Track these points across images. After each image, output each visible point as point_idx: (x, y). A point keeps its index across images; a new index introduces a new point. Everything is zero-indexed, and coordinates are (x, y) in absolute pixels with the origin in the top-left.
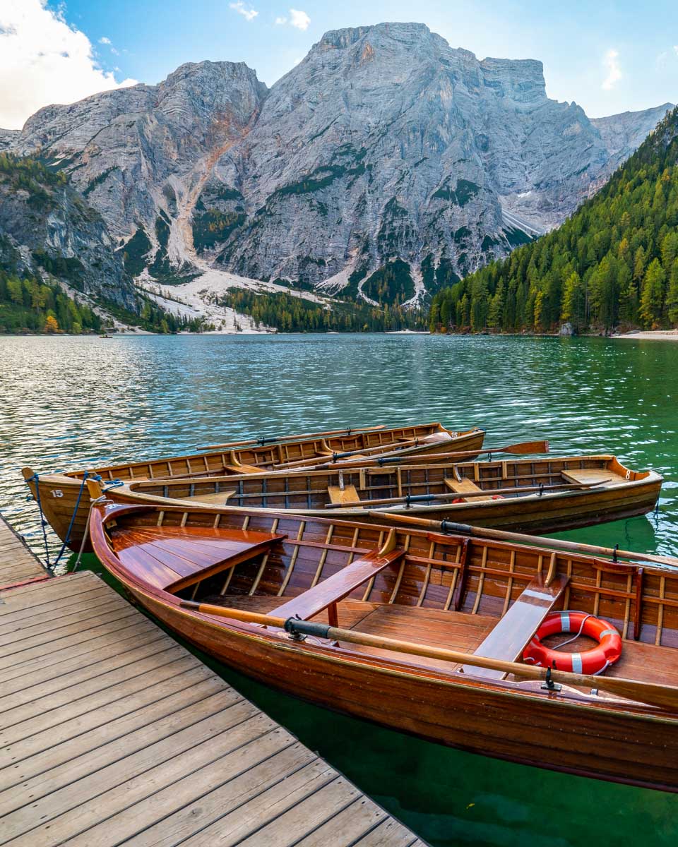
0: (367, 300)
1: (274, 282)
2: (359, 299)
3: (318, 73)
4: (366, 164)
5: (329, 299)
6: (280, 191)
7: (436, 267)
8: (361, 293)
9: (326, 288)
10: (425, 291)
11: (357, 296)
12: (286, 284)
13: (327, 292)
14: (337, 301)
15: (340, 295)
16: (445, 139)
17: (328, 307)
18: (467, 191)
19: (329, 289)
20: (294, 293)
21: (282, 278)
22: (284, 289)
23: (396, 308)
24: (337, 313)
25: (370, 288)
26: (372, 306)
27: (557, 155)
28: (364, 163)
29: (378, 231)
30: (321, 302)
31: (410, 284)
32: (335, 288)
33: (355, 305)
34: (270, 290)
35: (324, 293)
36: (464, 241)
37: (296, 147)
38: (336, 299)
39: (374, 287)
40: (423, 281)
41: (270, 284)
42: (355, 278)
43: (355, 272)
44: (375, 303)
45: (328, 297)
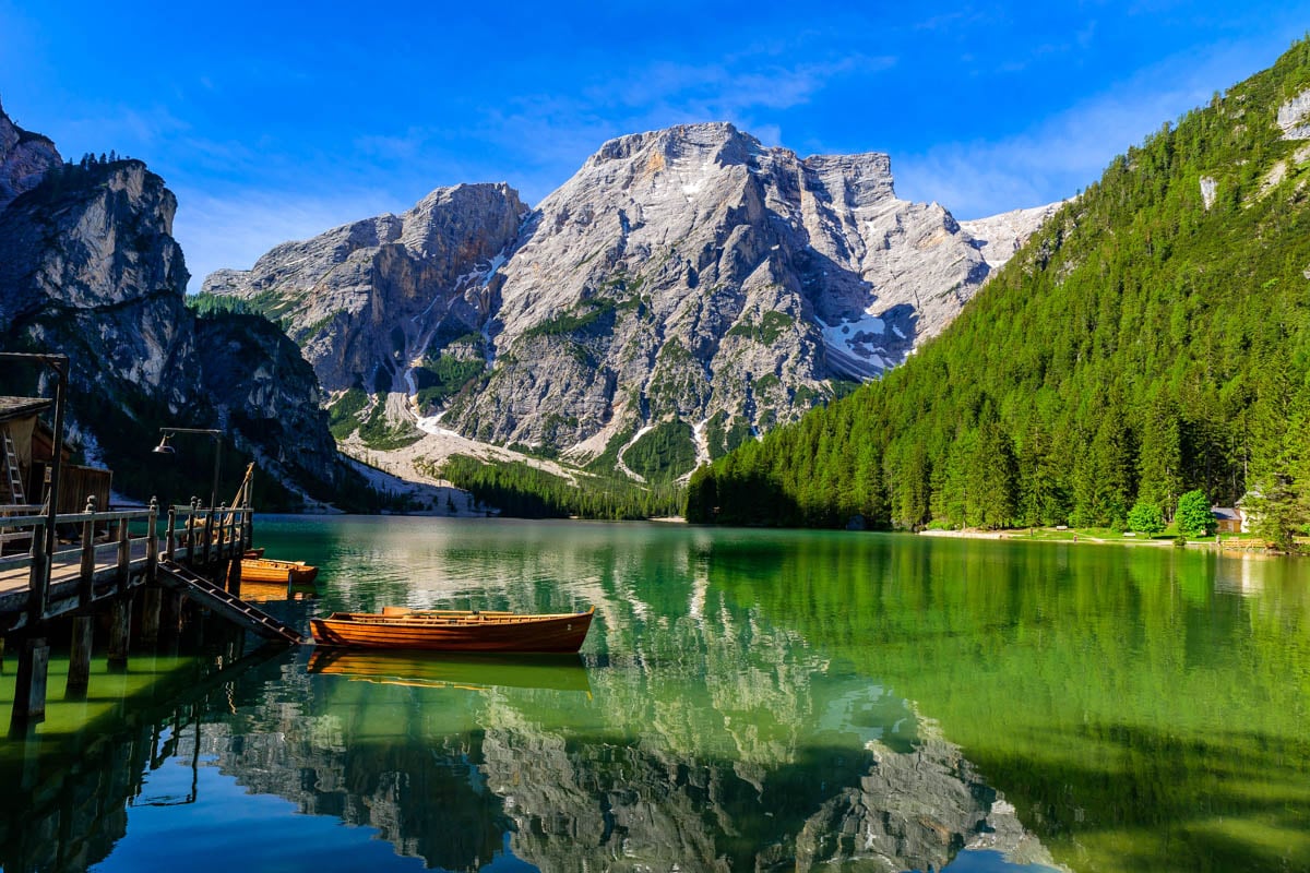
0: (629, 473)
1: (511, 448)
2: (618, 472)
3: (591, 189)
4: (642, 295)
5: (577, 472)
6: (528, 332)
7: (727, 429)
8: (621, 464)
9: (575, 456)
10: (710, 462)
11: (616, 467)
12: (523, 450)
13: (576, 461)
14: (586, 474)
15: (591, 467)
16: (748, 260)
17: (574, 483)
18: (777, 325)
19: (579, 457)
20: (533, 463)
21: (520, 443)
22: (520, 457)
23: (666, 486)
24: (583, 490)
25: (633, 458)
26: (634, 481)
27: (910, 272)
28: (639, 294)
29: (651, 380)
30: (565, 476)
31: (690, 450)
32: (587, 457)
33: (609, 481)
34: (502, 459)
35: (572, 462)
36: (769, 393)
37: (556, 277)
38: (586, 471)
39: (639, 455)
40: (708, 447)
41: (504, 450)
42: (615, 444)
43: (616, 434)
44: (639, 478)
45: (577, 468)
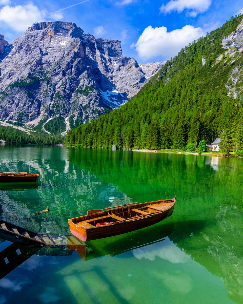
0: (46, 131)
1: (7, 122)
2: (43, 131)
3: (29, 39)
4: (48, 77)
5: (29, 130)
6: (11, 85)
7: (75, 120)
8: (43, 128)
9: (29, 126)
10: (70, 129)
11: (42, 129)
12: (11, 123)
13: (29, 127)
14: (33, 131)
15: (34, 129)
16: (81, 69)
17: (29, 134)
18: (89, 90)
19: (30, 126)
20: (15, 127)
21: (10, 121)
22: (10, 125)
23: (57, 135)
24: (32, 136)
25: (47, 127)
26: (47, 134)
27: (125, 78)
28: (47, 77)
29: (52, 104)
30: (26, 131)
31: (64, 125)
32: (33, 126)
33: (40, 133)
34: (4, 125)
35: (28, 127)
36: (87, 110)
37: (19, 68)
38: (33, 130)
39: (49, 126)
40: (69, 125)
41: (5, 123)
42: (41, 122)
43: (41, 120)
44: (49, 133)
45: (29, 129)
